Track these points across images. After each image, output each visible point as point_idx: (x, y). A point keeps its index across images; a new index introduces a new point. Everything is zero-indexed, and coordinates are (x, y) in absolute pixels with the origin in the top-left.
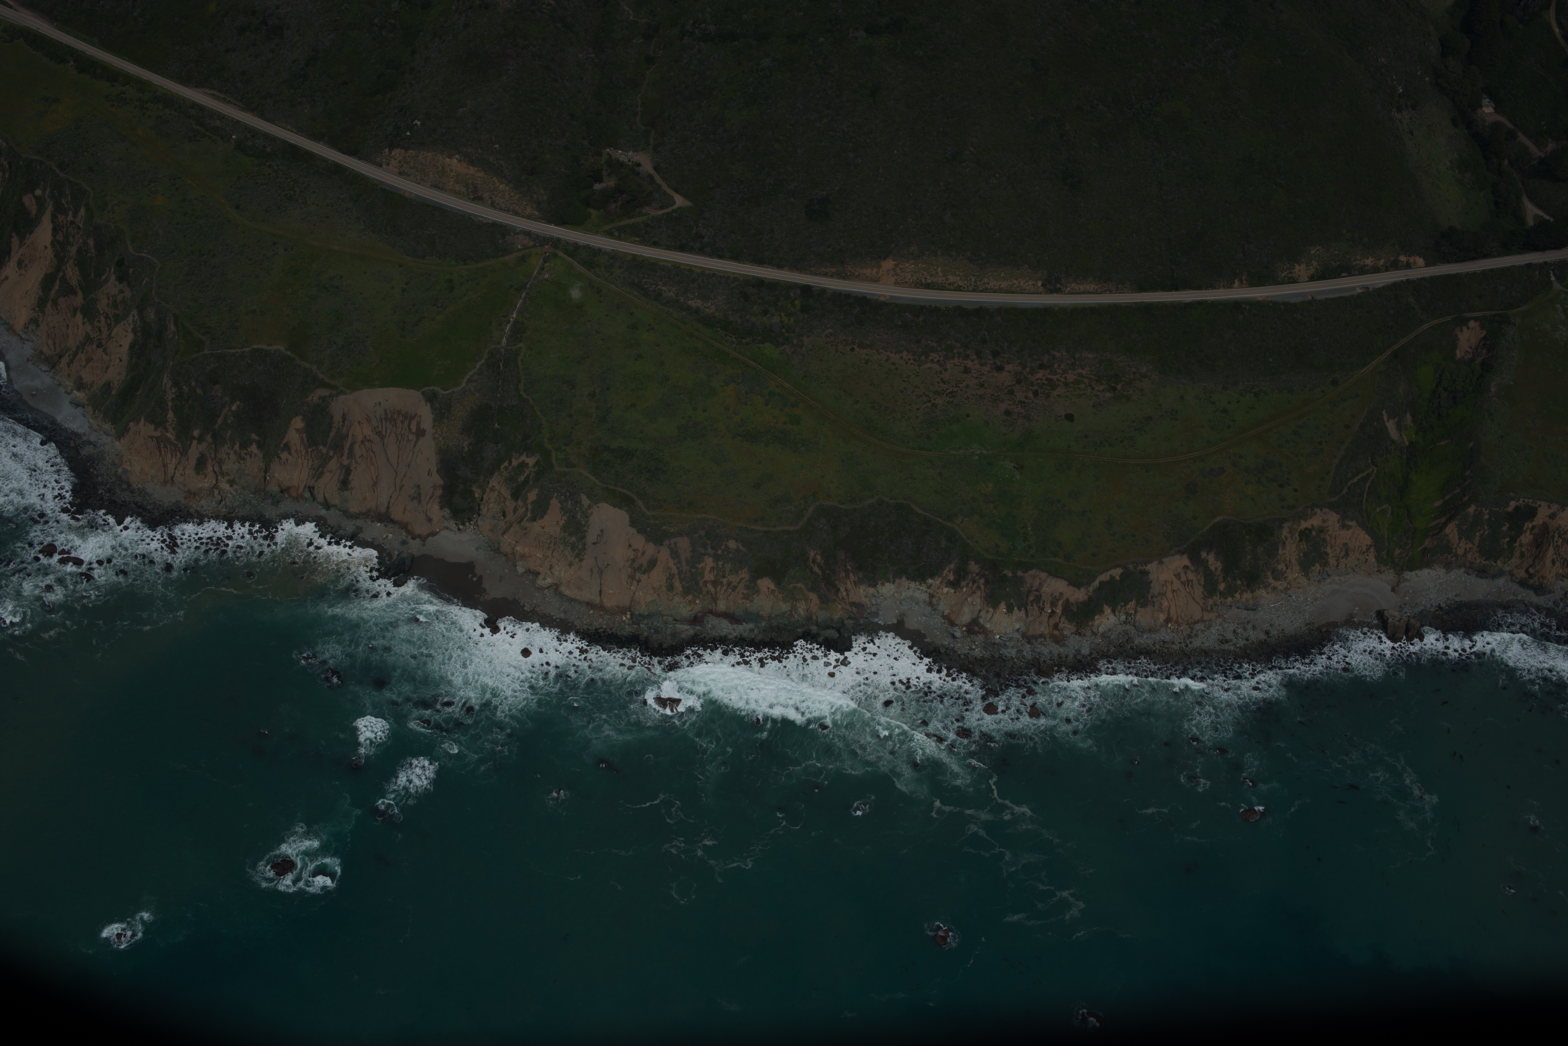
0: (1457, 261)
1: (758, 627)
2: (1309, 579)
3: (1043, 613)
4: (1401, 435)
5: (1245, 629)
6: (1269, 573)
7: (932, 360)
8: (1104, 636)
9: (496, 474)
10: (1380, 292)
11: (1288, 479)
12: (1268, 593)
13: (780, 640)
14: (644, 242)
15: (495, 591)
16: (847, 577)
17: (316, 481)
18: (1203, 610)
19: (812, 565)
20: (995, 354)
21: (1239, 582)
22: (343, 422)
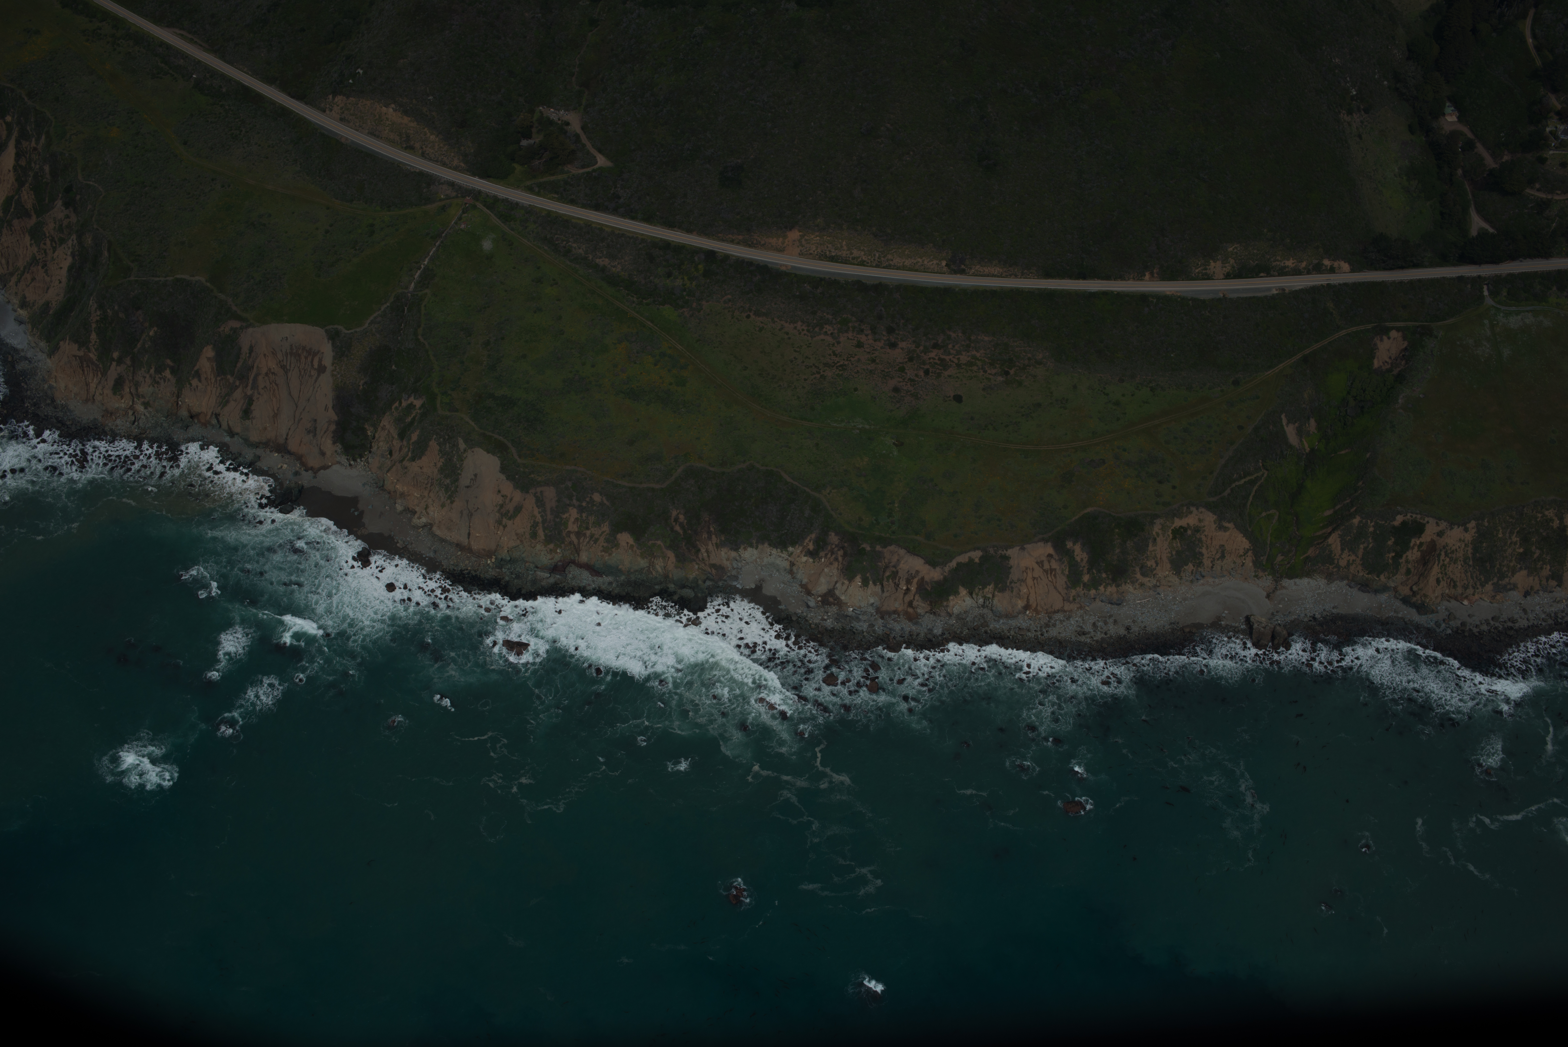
0: (1385, 269)
1: (618, 581)
2: (1181, 579)
3: (899, 589)
4: (1301, 441)
5: (1106, 623)
6: (1137, 569)
7: (826, 332)
8: (959, 617)
9: (388, 414)
10: (1296, 294)
11: (1168, 475)
12: (1135, 589)
13: (638, 595)
14: (562, 199)
15: (373, 526)
16: (710, 538)
17: (222, 408)
18: (1064, 600)
19: (674, 524)
20: (890, 330)
21: (1104, 575)
22: (250, 353)
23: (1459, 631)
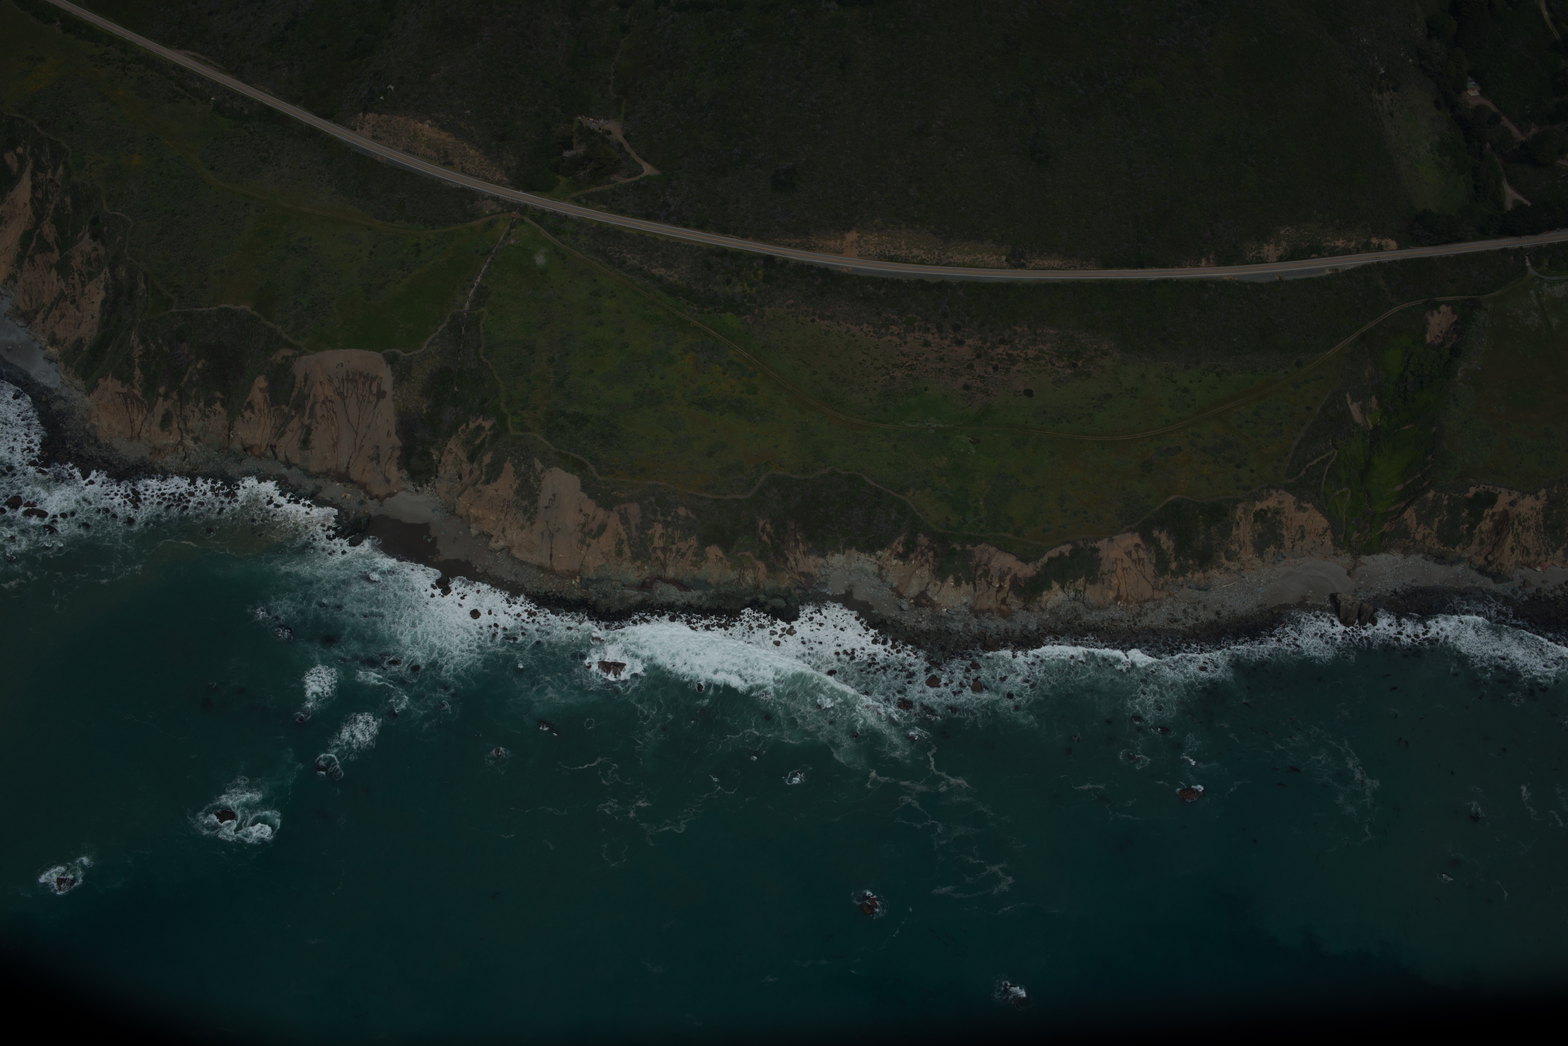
0: (1430, 245)
1: (707, 595)
2: (1263, 561)
3: (991, 587)
4: (1365, 418)
5: (1195, 609)
6: (1222, 554)
7: (892, 333)
8: (1052, 612)
9: (454, 437)
10: (1349, 274)
11: (1245, 459)
12: (1221, 573)
13: (727, 608)
14: (611, 210)
15: (448, 553)
16: (797, 546)
17: (278, 440)
18: (1153, 589)
19: (761, 534)
20: (956, 328)
21: (1191, 562)
22: (305, 382)
23: (1536, 598)
